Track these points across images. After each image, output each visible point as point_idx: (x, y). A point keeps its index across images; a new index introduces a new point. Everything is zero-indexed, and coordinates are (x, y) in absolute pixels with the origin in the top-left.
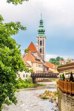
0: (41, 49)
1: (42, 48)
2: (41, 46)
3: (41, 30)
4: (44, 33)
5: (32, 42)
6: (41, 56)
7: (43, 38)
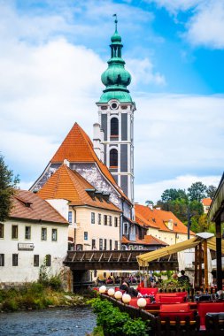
0: (114, 152)
1: (119, 149)
2: (117, 139)
3: (113, 78)
4: (128, 88)
5: (76, 124)
6: (115, 178)
7: (124, 107)
